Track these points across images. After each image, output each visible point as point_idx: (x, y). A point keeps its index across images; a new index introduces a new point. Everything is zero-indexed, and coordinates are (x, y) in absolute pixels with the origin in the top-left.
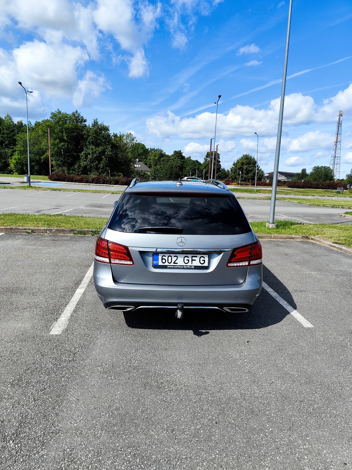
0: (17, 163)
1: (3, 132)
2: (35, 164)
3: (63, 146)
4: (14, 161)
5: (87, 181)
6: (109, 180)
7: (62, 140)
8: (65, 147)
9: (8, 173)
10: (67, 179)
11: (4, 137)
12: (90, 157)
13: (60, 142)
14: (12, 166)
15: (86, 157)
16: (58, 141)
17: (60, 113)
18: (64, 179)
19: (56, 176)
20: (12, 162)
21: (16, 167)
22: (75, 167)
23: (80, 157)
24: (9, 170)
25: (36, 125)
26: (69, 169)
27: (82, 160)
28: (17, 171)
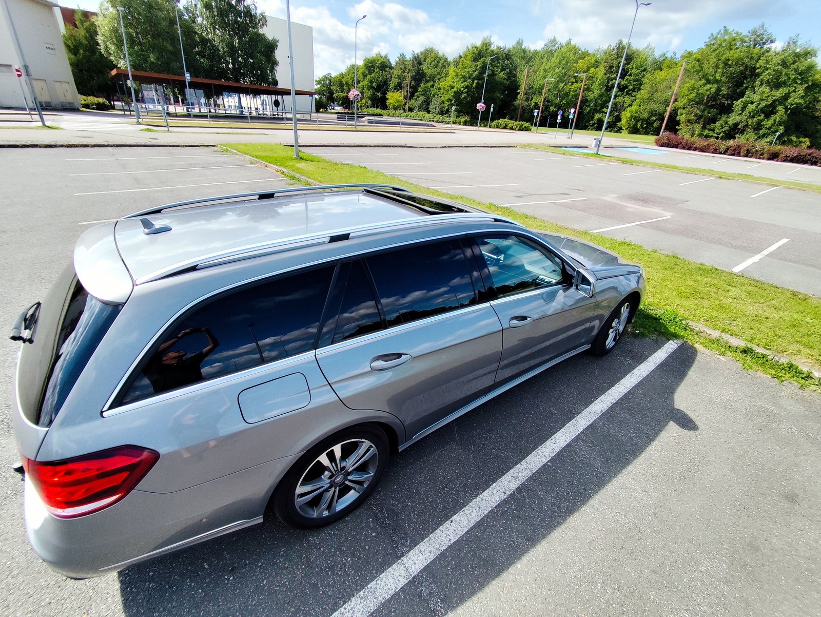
0: (632, 116)
1: (631, 73)
2: (657, 119)
3: (708, 90)
4: (629, 115)
5: (716, 150)
6: (761, 151)
7: (710, 80)
8: (711, 92)
9: (616, 132)
12: (751, 107)
13: (704, 85)
14: (624, 121)
15: (743, 109)
16: (702, 82)
17: (727, 31)
19: (667, 139)
20: (626, 115)
21: (628, 123)
22: (716, 125)
23: (733, 107)
24: (619, 127)
25: (682, 57)
26: (704, 128)
27: (734, 114)
28: (628, 127)
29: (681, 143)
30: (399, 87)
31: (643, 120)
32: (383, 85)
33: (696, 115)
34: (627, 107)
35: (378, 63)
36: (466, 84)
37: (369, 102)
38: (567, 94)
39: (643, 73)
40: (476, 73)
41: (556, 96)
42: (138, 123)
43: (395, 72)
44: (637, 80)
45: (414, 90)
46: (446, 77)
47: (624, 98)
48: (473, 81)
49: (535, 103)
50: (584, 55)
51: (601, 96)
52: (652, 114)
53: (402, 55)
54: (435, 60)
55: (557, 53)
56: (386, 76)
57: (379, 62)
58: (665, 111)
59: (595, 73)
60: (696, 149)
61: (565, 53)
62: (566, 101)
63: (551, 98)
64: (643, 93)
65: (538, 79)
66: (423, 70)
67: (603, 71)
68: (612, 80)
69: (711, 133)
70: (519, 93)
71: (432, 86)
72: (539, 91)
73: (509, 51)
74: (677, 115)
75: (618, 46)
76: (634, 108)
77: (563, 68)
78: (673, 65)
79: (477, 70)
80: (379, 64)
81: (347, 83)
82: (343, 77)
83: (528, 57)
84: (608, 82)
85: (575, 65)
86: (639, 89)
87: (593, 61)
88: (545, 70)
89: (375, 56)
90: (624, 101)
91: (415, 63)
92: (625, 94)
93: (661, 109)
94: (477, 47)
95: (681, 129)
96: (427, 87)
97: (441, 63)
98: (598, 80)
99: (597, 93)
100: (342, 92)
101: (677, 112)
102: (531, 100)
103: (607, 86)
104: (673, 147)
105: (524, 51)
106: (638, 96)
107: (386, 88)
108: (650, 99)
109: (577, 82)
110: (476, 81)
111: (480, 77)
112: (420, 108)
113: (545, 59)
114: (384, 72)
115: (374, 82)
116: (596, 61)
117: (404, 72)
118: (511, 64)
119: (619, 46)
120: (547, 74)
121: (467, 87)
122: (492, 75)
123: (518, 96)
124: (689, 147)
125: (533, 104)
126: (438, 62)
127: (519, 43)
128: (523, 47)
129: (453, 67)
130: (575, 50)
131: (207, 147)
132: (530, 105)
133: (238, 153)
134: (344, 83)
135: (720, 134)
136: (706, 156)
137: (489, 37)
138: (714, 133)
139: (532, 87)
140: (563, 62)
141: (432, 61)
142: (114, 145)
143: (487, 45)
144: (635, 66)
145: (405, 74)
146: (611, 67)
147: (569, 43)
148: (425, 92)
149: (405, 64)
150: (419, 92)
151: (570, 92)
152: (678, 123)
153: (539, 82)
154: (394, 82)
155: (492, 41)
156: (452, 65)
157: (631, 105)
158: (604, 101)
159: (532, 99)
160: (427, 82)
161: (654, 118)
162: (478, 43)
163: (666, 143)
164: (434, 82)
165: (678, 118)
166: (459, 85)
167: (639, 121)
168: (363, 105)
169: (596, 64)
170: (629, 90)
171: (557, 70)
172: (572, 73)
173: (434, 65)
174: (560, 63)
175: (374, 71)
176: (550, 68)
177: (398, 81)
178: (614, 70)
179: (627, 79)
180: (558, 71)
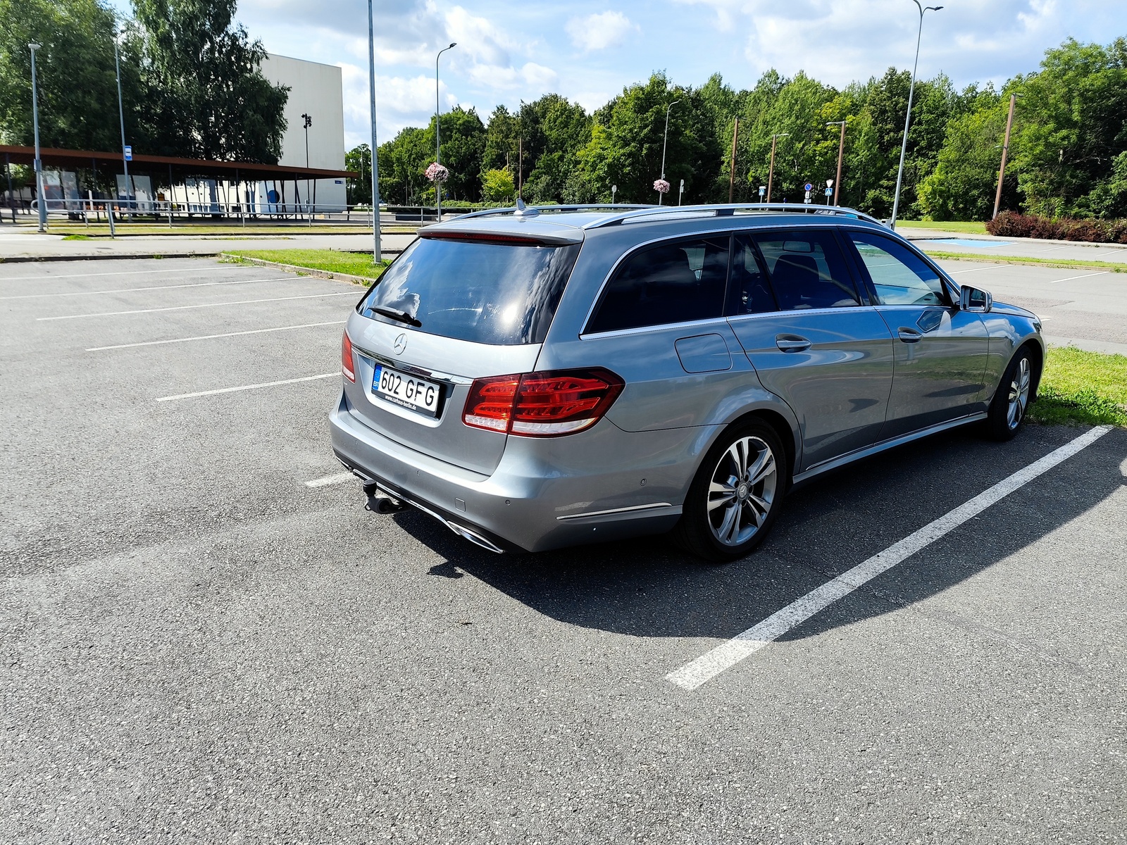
0: (934, 192)
1: (920, 119)
2: (981, 193)
3: (1063, 139)
4: (928, 189)
5: (1099, 236)
7: (1063, 122)
8: (1069, 141)
9: (911, 219)
10: (1038, 230)
11: (920, 132)
13: (1056, 130)
14: (921, 200)
16: (1051, 126)
17: (1074, 46)
18: (1029, 231)
19: (1008, 223)
20: (923, 190)
21: (931, 203)
22: (1090, 197)
23: (1113, 167)
24: (914, 211)
25: (1005, 90)
26: (1068, 202)
27: (1117, 176)
28: (931, 211)
29: (1034, 227)
30: (498, 163)
31: (956, 196)
32: (469, 161)
33: (1051, 182)
34: (924, 176)
35: (458, 123)
36: (627, 150)
37: (444, 191)
38: (811, 160)
39: (941, 119)
40: (646, 131)
41: (792, 165)
42: (42, 231)
43: (492, 138)
44: (934, 131)
45: (529, 166)
46: (585, 142)
47: (914, 161)
48: (642, 146)
49: (755, 178)
50: (832, 95)
51: (873, 160)
52: (971, 184)
53: (501, 109)
54: (562, 114)
55: (782, 93)
56: (474, 145)
57: (461, 122)
58: (994, 179)
59: (855, 123)
60: (1062, 237)
61: (799, 92)
62: (810, 172)
63: (784, 167)
64: (948, 152)
65: (755, 136)
66: (541, 132)
67: (870, 120)
68: (888, 134)
69: (1084, 212)
70: (723, 162)
71: (561, 158)
72: (761, 158)
73: (698, 93)
74: (1017, 184)
75: (889, 77)
76: (937, 176)
77: (797, 118)
78: (991, 102)
79: (646, 126)
80: (460, 125)
81: (398, 160)
82: (391, 150)
83: (733, 103)
84: (882, 137)
85: (818, 111)
86: (940, 146)
87: (848, 103)
88: (765, 123)
89: (451, 112)
90: (916, 166)
91: (527, 120)
92: (915, 154)
93: (988, 176)
94: (642, 89)
95: (1029, 207)
96: (552, 160)
97: (573, 119)
98: (863, 135)
99: (863, 154)
100: (390, 175)
101: (1015, 180)
102: (747, 173)
103: (881, 144)
104: (1021, 236)
105: (725, 93)
106: (939, 158)
107: (475, 165)
108: (961, 161)
109: (825, 139)
110: (646, 146)
111: (653, 138)
112: (544, 196)
113: (764, 104)
114: (469, 138)
115: (451, 156)
116: (853, 105)
117: (507, 137)
118: (703, 114)
119: (891, 79)
120: (769, 127)
121: (630, 155)
122: (676, 133)
123: (723, 167)
124: (1050, 233)
125: (751, 179)
126: (569, 117)
127: (716, 80)
128: (722, 87)
129: (598, 124)
130: (814, 87)
131: (201, 258)
132: (745, 182)
133: (266, 262)
134: (395, 159)
135: (1100, 212)
136: (1083, 246)
137: (662, 72)
138: (1090, 211)
139: (746, 151)
140: (796, 108)
141: (558, 117)
142: (40, 258)
143: (659, 83)
144: (925, 108)
145: (510, 140)
146: (883, 112)
147: (802, 77)
148: (549, 169)
149: (509, 124)
150: (538, 168)
151: (815, 155)
152: (1022, 197)
153: (759, 142)
154: (489, 153)
155: (668, 79)
156: (596, 121)
157: (929, 173)
158: (880, 168)
159: (748, 171)
160: (551, 151)
161: (975, 192)
162: (645, 82)
163: (1007, 229)
164: (563, 152)
165: (1019, 190)
166: (614, 153)
167: (948, 198)
168: (431, 197)
169: (855, 109)
170: (922, 148)
171: (787, 121)
172: (815, 124)
173: (561, 123)
174: (791, 108)
175: (451, 137)
176: (774, 118)
177: (495, 151)
178: (888, 117)
179: (915, 130)
180: (789, 122)
